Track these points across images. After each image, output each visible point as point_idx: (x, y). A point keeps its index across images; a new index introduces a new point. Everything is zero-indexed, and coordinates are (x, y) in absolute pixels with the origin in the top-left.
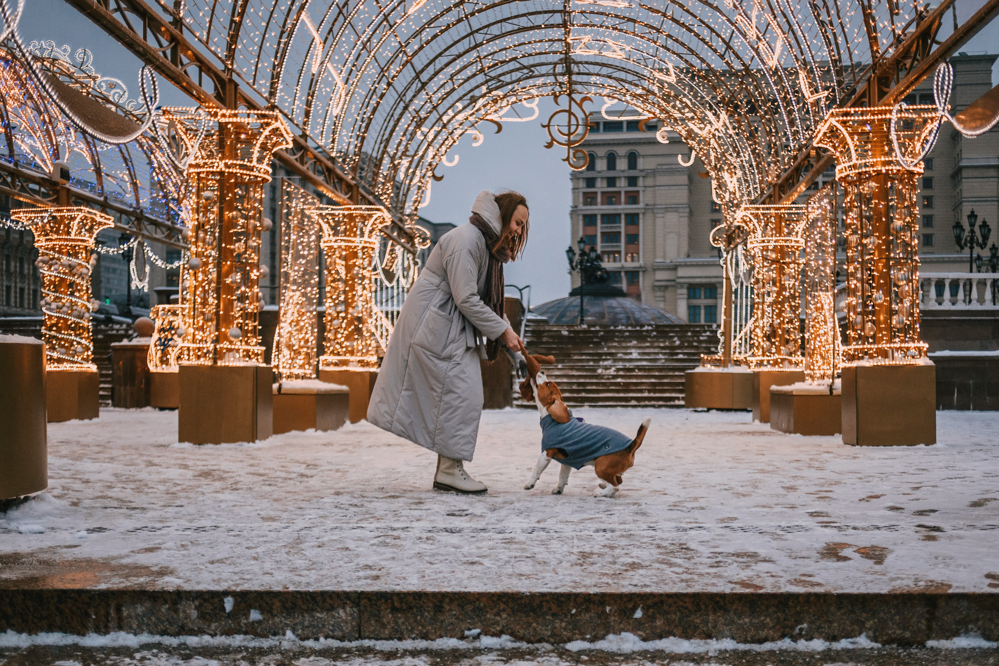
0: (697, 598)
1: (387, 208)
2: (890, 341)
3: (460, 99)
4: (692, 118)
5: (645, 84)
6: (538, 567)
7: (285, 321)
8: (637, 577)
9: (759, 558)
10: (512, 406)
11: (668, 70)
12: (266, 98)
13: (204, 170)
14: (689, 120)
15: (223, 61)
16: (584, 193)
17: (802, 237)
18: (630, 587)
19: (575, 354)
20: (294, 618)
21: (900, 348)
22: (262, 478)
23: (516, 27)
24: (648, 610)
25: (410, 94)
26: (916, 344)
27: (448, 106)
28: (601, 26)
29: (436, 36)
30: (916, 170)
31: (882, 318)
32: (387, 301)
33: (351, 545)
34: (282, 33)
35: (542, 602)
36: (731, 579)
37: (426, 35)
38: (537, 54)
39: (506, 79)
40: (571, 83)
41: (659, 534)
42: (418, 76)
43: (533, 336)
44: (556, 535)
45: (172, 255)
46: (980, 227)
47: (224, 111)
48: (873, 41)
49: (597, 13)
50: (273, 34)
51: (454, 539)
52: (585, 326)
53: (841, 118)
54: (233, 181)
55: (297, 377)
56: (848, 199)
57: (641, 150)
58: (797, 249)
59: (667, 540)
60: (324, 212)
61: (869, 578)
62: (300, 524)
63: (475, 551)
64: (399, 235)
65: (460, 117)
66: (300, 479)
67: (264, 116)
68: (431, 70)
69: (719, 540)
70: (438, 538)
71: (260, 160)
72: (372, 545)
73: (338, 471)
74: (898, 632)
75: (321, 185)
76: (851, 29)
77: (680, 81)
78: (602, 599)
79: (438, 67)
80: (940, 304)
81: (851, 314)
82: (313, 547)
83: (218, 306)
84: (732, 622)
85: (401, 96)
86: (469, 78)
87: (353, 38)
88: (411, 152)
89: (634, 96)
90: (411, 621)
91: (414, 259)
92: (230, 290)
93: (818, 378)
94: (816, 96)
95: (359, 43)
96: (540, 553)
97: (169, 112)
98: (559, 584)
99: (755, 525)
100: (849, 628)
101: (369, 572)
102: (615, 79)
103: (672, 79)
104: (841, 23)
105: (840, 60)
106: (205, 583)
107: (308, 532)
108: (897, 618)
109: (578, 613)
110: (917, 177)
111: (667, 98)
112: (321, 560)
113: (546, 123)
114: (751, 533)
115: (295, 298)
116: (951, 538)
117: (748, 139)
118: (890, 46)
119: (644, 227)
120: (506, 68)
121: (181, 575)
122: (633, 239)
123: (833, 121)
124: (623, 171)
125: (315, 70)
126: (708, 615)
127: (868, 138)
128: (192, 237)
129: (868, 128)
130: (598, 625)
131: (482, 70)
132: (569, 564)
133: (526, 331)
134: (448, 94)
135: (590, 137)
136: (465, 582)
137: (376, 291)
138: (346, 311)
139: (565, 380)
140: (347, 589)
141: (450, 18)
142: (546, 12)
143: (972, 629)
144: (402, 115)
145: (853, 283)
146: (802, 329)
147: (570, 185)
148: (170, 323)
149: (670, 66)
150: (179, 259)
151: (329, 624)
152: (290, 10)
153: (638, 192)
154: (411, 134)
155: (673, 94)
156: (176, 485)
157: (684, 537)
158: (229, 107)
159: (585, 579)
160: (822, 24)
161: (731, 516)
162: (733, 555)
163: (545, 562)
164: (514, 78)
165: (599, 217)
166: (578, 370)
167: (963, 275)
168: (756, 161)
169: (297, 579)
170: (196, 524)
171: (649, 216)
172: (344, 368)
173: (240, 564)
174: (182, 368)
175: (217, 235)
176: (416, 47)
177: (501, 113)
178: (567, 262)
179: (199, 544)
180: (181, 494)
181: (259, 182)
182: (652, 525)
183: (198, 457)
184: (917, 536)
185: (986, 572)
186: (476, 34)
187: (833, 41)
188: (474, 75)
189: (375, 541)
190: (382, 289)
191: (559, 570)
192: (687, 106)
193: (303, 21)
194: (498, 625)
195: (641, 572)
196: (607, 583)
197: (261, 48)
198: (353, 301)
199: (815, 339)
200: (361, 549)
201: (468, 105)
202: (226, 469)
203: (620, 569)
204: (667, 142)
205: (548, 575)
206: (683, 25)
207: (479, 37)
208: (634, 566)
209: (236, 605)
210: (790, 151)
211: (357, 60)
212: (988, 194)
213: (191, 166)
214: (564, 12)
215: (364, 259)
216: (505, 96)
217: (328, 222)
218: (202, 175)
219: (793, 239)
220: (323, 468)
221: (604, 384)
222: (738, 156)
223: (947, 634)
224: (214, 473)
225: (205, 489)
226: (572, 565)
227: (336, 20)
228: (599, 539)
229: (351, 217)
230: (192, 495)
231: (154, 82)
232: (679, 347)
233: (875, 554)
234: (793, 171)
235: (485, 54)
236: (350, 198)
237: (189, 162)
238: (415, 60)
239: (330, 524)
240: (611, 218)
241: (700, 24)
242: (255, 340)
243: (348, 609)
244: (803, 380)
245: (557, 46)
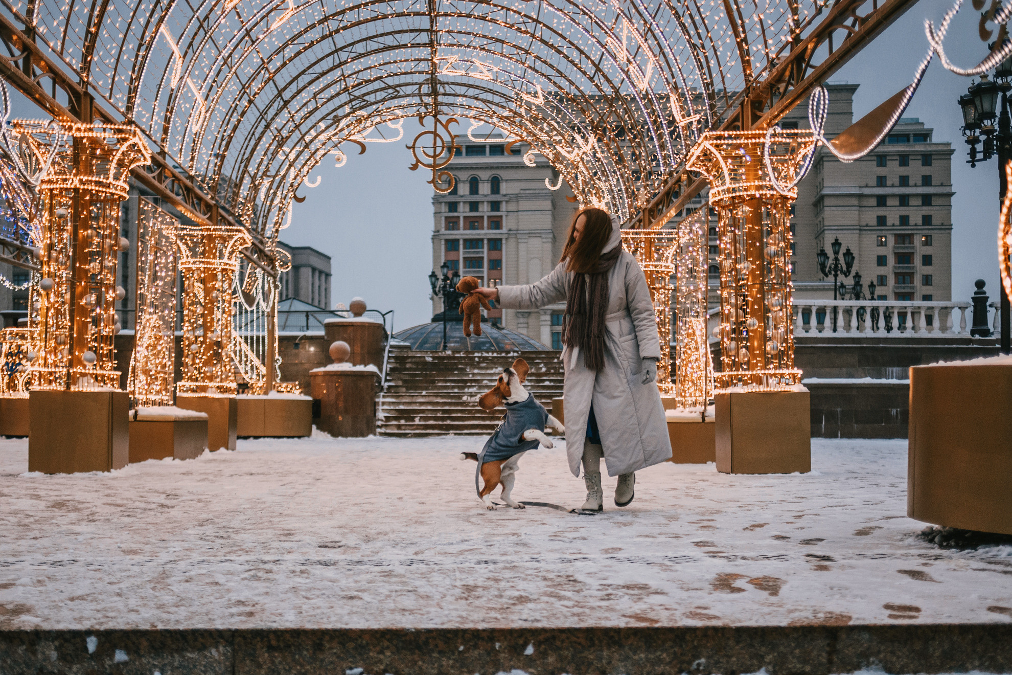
0: (590, 633)
1: (248, 230)
2: (765, 367)
3: (323, 118)
4: (560, 142)
5: (513, 106)
6: (422, 601)
7: (142, 345)
8: (526, 611)
9: (650, 590)
10: (375, 434)
11: (536, 93)
12: (123, 114)
13: (58, 186)
14: (557, 143)
15: (78, 73)
16: (446, 218)
17: (672, 262)
18: (521, 622)
19: (439, 381)
20: (163, 658)
21: (775, 375)
22: (119, 509)
23: (382, 46)
24: (539, 646)
25: (272, 113)
26: (791, 371)
27: (311, 125)
28: (469, 46)
29: (299, 53)
30: (790, 194)
31: (756, 344)
32: (246, 325)
33: (221, 579)
34: (140, 45)
35: (427, 639)
36: (624, 613)
37: (289, 52)
38: (402, 74)
39: (371, 98)
40: (436, 104)
41: (542, 565)
42: (280, 94)
43: (396, 363)
44: (437, 567)
45: (20, 276)
46: (844, 254)
47: (79, 125)
48: (746, 64)
49: (465, 33)
50: (131, 46)
51: (330, 573)
52: (449, 353)
53: (715, 142)
54: (88, 198)
55: (154, 403)
56: (722, 224)
57: (503, 174)
58: (667, 274)
59: (553, 572)
60: (182, 233)
61: (766, 610)
62: (164, 557)
63: (353, 585)
64: (259, 257)
65: (322, 137)
66: (160, 509)
67: (120, 131)
68: (293, 88)
69: (607, 571)
70: (313, 571)
71: (116, 178)
72: (243, 579)
73: (200, 501)
74: (798, 666)
75: (179, 204)
76: (724, 53)
77: (547, 102)
78: (492, 635)
79: (301, 85)
80: (807, 331)
81: (725, 340)
82: (180, 581)
83: (71, 329)
84: (627, 658)
85: (263, 114)
86: (332, 97)
87: (214, 52)
88: (272, 172)
89: (501, 118)
90: (289, 660)
91: (274, 282)
92: (84, 312)
93: (690, 405)
94: (688, 120)
95: (220, 58)
96: (421, 586)
97: (21, 126)
98: (445, 619)
99: (641, 556)
100: (749, 663)
101: (242, 609)
102: (482, 100)
103: (540, 101)
104: (713, 46)
105: (712, 83)
106: (65, 621)
107: (174, 566)
108: (797, 651)
109: (466, 650)
110: (790, 201)
111: (535, 121)
112: (190, 595)
113: (411, 145)
114: (638, 564)
115: (152, 321)
116: (843, 567)
117: (616, 163)
118: (764, 70)
119: (507, 252)
120: (370, 87)
121: (39, 613)
122: (496, 264)
123: (707, 144)
124: (486, 196)
125: (174, 84)
126: (602, 651)
127: (741, 162)
128: (44, 256)
129: (742, 152)
130: (487, 663)
131: (346, 89)
132: (454, 598)
133: (389, 358)
134: (311, 113)
135: (454, 160)
136: (346, 618)
137: (235, 316)
138: (205, 336)
139: (429, 408)
140: (220, 627)
141: (314, 35)
142: (412, 31)
143: (873, 662)
144: (263, 133)
145: (727, 308)
146: (673, 356)
147: (431, 209)
148: (19, 346)
149: (538, 88)
150: (27, 280)
151: (201, 665)
152: (148, 22)
153: (501, 217)
154: (272, 154)
155: (540, 116)
156: (28, 516)
157: (570, 569)
158: (84, 121)
159: (471, 613)
160: (694, 46)
161: (615, 546)
162: (624, 587)
163: (428, 597)
164: (379, 98)
165: (461, 242)
166: (442, 397)
167: (828, 302)
168: (625, 185)
169: (165, 616)
170: (52, 558)
171: (512, 241)
172: (203, 394)
173: (103, 600)
174: (32, 393)
175: (71, 254)
176: (279, 64)
177: (365, 133)
178: (430, 287)
179: (56, 580)
180: (34, 526)
181: (116, 200)
182: (535, 556)
183: (51, 487)
184: (808, 566)
185: (884, 603)
186: (340, 52)
187: (705, 65)
188: (338, 94)
189: (246, 575)
190: (241, 313)
191: (443, 604)
192: (555, 129)
193: (162, 34)
194: (382, 664)
195: (531, 605)
196: (496, 618)
197: (118, 60)
198: (212, 326)
199: (687, 365)
200: (232, 584)
201: (332, 125)
202: (81, 499)
203: (507, 603)
204: (534, 165)
205: (433, 609)
206: (552, 46)
207: (344, 56)
208: (522, 600)
209: (100, 646)
210: (661, 175)
211: (217, 75)
212: (849, 223)
213: (43, 182)
214: (430, 31)
215: (223, 282)
216: (369, 116)
217: (187, 244)
218: (55, 192)
219: (663, 264)
220: (184, 498)
221: (470, 411)
222: (607, 180)
223: (849, 668)
224: (69, 504)
225: (59, 520)
226: (457, 599)
227: (196, 34)
228: (482, 571)
229: (210, 238)
230: (45, 527)
231: (5, 93)
232: (545, 374)
233: (770, 585)
234: (663, 196)
235: (350, 72)
236: (210, 218)
237: (41, 178)
238: (277, 78)
239: (196, 557)
240: (473, 243)
241: (569, 45)
242: (110, 364)
243: (221, 648)
244: (675, 407)
245: (423, 66)
